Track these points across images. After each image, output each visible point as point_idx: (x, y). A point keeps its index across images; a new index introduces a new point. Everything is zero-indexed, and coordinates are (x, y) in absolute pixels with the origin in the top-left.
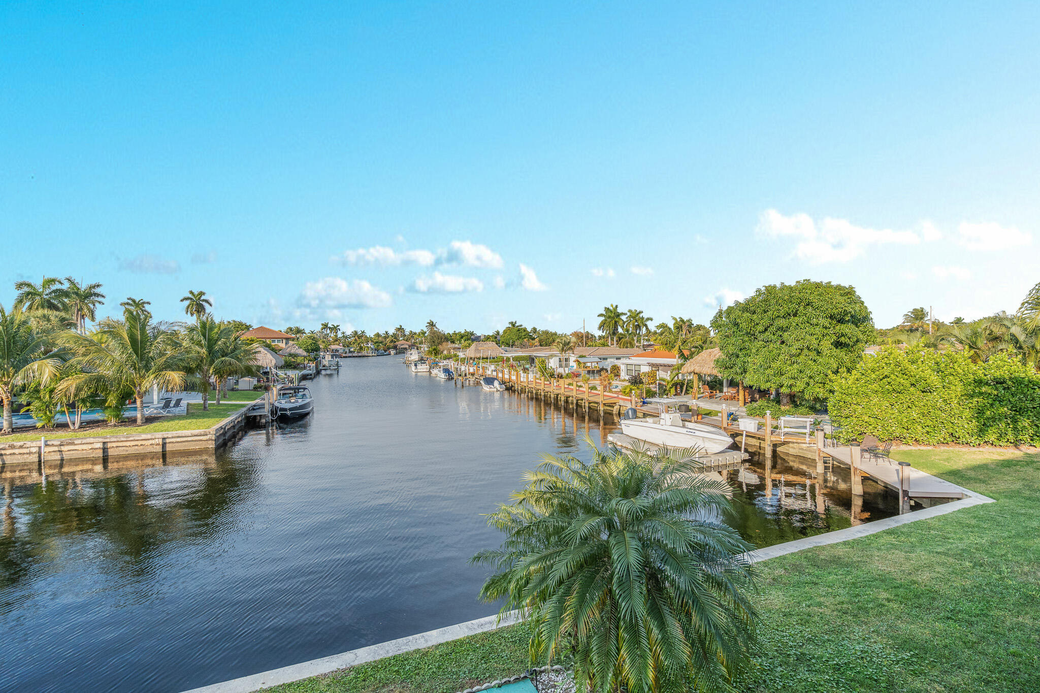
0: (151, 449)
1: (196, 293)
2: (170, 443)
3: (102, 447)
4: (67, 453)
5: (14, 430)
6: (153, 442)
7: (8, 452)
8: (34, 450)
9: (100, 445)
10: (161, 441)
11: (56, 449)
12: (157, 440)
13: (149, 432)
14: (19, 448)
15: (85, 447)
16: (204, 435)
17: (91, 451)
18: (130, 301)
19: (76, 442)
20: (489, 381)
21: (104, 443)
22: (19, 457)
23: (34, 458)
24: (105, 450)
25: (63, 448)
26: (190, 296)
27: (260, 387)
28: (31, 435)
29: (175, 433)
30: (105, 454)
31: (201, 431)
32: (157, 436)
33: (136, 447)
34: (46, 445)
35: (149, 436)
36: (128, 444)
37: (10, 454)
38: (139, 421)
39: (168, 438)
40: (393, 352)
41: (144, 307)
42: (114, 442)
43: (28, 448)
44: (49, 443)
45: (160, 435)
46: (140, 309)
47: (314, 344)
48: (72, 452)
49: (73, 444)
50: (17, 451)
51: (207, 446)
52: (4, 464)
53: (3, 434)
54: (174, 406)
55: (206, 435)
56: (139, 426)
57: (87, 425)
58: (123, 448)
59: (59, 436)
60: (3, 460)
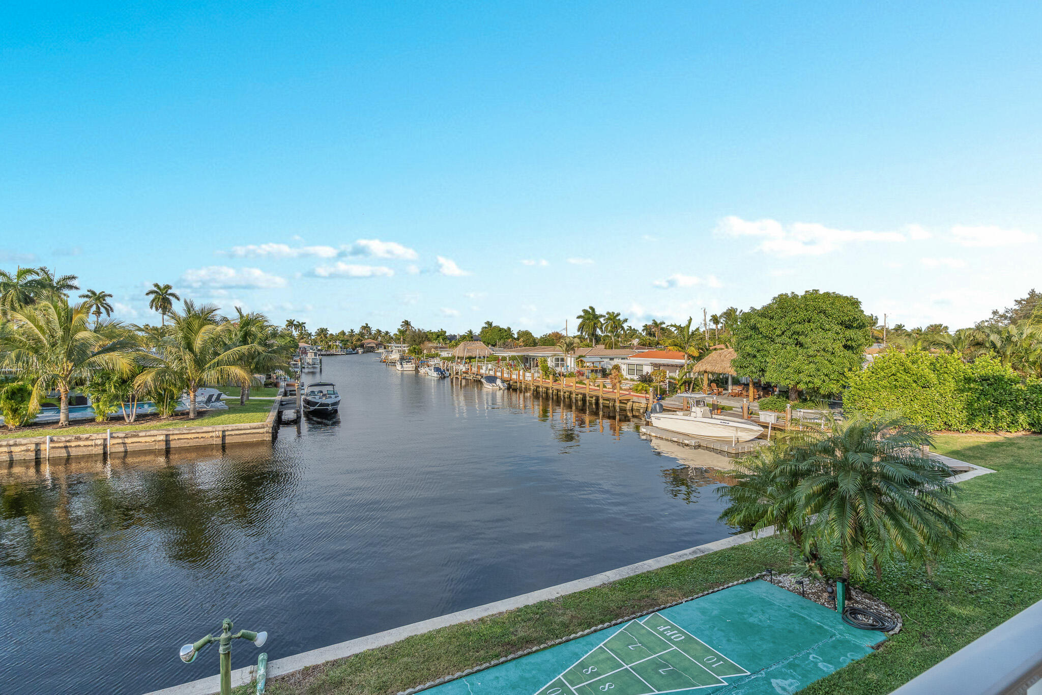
0: (210, 442)
1: (162, 286)
2: (229, 435)
3: (165, 439)
4: (131, 445)
5: (73, 423)
6: (213, 434)
7: (73, 444)
8: (99, 442)
9: (162, 438)
10: (221, 433)
11: (120, 441)
12: (217, 432)
13: (208, 426)
14: (84, 441)
15: (148, 439)
16: (261, 428)
17: (154, 443)
18: (89, 294)
19: (141, 434)
20: (492, 379)
21: (167, 435)
22: (84, 449)
23: (100, 450)
24: (167, 442)
25: (127, 441)
26: (155, 289)
27: (271, 384)
28: (87, 427)
29: (234, 426)
30: (168, 446)
31: (259, 424)
32: (218, 429)
33: (197, 439)
34: (112, 437)
35: (210, 429)
36: (189, 436)
37: (76, 446)
38: (192, 415)
39: (228, 430)
40: (360, 351)
41: (104, 300)
42: (177, 434)
43: (93, 440)
44: (114, 435)
45: (220, 428)
46: (100, 302)
47: (293, 341)
48: (135, 444)
49: (137, 436)
50: (82, 443)
51: (265, 439)
52: (69, 456)
53: (61, 427)
54: (215, 401)
55: (264, 428)
56: (193, 419)
57: (141, 418)
58: (185, 440)
59: (120, 429)
60: (68, 452)
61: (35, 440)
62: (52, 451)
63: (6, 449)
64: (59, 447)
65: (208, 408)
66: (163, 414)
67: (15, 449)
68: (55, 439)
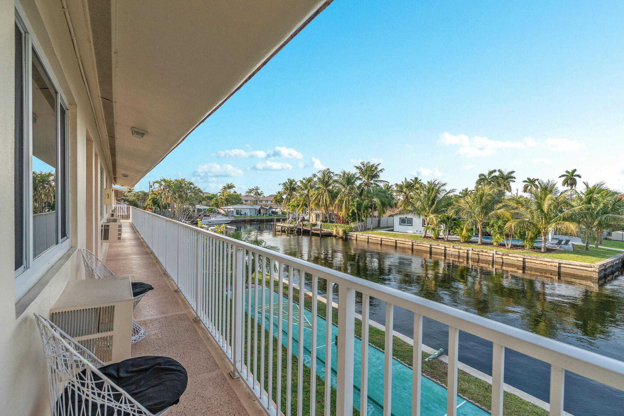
0: (550, 268)
2: (563, 267)
3: (522, 260)
4: (505, 259)
5: (483, 244)
6: (552, 264)
7: (481, 253)
8: (491, 255)
10: (557, 265)
11: (500, 256)
12: (555, 263)
13: (550, 258)
15: (514, 258)
16: (589, 267)
17: (517, 261)
19: (510, 255)
21: (524, 258)
22: (485, 257)
23: (491, 259)
24: (524, 262)
25: (503, 257)
28: (489, 247)
29: (567, 262)
30: (524, 265)
31: (588, 264)
32: (555, 261)
33: (542, 265)
34: (496, 254)
35: (550, 260)
36: (536, 262)
37: (481, 255)
38: (543, 250)
39: (562, 264)
42: (529, 259)
43: (488, 253)
44: (497, 253)
45: (557, 261)
48: (507, 260)
49: (508, 255)
50: (484, 254)
51: (592, 275)
52: (479, 258)
53: (478, 245)
54: (564, 244)
55: (592, 268)
56: (543, 253)
57: (514, 247)
58: (534, 264)
59: (501, 250)
60: (479, 257)
61: (467, 248)
62: (472, 255)
63: (457, 250)
64: (475, 254)
65: (558, 248)
66: (526, 247)
67: (461, 251)
68: (474, 249)
